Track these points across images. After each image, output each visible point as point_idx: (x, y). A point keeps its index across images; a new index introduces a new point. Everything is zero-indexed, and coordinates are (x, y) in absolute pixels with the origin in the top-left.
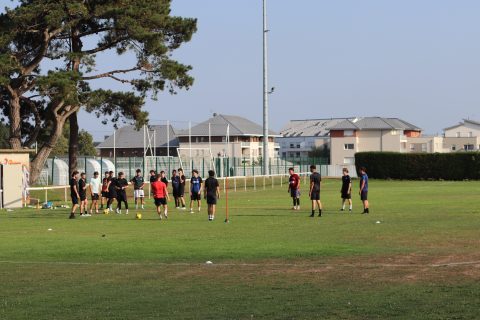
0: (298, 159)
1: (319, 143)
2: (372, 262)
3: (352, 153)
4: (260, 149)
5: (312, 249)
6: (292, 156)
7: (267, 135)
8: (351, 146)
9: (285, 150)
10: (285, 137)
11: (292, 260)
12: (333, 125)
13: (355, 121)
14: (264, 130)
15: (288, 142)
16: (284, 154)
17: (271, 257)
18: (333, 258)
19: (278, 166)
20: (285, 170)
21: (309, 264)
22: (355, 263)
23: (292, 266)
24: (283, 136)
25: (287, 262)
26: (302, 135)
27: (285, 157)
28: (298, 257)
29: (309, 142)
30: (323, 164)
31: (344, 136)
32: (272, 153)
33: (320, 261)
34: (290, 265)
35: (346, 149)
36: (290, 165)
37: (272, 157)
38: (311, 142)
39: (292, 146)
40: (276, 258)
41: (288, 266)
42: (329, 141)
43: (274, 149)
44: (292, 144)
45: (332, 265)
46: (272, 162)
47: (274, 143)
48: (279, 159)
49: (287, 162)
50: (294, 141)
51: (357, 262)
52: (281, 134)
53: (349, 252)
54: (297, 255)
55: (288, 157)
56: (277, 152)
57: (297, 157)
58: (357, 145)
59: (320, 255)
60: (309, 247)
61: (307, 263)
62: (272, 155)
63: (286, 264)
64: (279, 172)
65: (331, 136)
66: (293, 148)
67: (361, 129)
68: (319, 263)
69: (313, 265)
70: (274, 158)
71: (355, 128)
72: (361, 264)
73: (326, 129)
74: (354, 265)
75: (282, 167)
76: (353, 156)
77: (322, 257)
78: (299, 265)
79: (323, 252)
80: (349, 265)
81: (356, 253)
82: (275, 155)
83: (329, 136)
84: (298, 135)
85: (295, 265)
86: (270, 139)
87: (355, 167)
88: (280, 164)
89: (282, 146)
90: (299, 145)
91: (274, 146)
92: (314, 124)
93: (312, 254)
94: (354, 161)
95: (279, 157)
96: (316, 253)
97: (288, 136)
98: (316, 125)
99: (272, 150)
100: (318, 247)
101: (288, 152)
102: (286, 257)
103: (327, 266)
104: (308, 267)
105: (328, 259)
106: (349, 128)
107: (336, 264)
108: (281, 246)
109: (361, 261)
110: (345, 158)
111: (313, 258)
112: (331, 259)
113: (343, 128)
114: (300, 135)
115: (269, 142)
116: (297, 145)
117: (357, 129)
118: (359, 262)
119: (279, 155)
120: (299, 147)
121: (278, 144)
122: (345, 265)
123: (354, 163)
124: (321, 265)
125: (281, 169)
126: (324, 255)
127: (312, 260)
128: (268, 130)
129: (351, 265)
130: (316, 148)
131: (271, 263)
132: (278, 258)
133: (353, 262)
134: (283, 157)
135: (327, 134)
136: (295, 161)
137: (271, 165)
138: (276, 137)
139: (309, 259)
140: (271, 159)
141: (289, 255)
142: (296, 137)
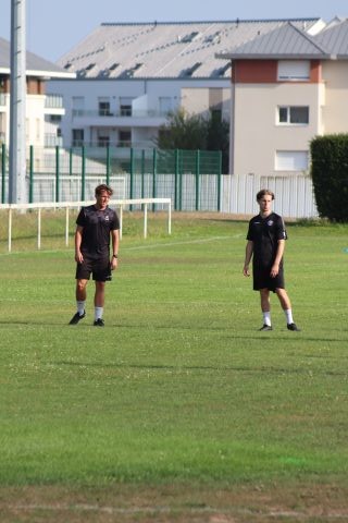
0: (124, 153)
1: (195, 103)
3: (302, 137)
5: (162, 454)
6: (103, 141)
7: (23, 71)
8: (300, 115)
9: (81, 122)
10: (81, 77)
11: (96, 493)
12: (242, 41)
13: (315, 30)
14: (13, 53)
15: (92, 95)
16: (78, 134)
17: (27, 479)
18: (235, 488)
19: (57, 174)
20: (79, 190)
21: (154, 506)
22: (308, 506)
23: (96, 512)
24: (74, 76)
25: (81, 497)
26: (137, 74)
27: (81, 145)
28: (118, 481)
29: (160, 98)
30: (205, 173)
31: (279, 79)
32: (38, 131)
33: (189, 498)
34: (91, 507)
35: (283, 124)
36: (98, 172)
37: (39, 144)
38: (168, 98)
39: (104, 108)
40: (45, 483)
41: (86, 514)
42: (226, 95)
43: (46, 116)
44: (102, 101)
45: (228, 511)
46: (38, 160)
47: (44, 97)
48: (61, 151)
49: (86, 160)
50: (113, 93)
51: (313, 503)
52: (67, 66)
53: (288, 467)
54: (114, 475)
55: (91, 144)
56: (54, 128)
57: (121, 145)
58: (320, 110)
59: (191, 476)
60: (153, 449)
61: (146, 502)
62: (38, 136)
63: (77, 506)
64: (60, 196)
65: (234, 80)
66: (109, 114)
67: (334, 57)
68: (187, 505)
69: (169, 510)
70: (46, 147)
71: (316, 52)
72: (325, 510)
73: (218, 56)
74: (305, 512)
75: (72, 178)
76: (307, 147)
77: (196, 484)
78: (122, 510)
79: (200, 466)
80: (286, 514)
81: (310, 472)
82: (46, 137)
83: (228, 79)
84: (127, 71)
85: (109, 510)
86: (34, 84)
87: (310, 182)
88: (64, 168)
89: (72, 107)
90: (129, 107)
91: (46, 107)
92: (180, 38)
93: (164, 474)
94: (310, 164)
95: (61, 144)
96: (179, 468)
97: (92, 73)
98: (187, 40)
99: (38, 120)
100: (186, 449)
101: (92, 128)
102: (79, 481)
103: (214, 514)
104: (149, 515)
105: (218, 489)
106: (295, 52)
107: (243, 507)
108: (62, 442)
109: (327, 500)
110: (278, 151)
111: (166, 485)
112: (226, 489)
113: (274, 52)
114: (132, 74)
115: (29, 92)
116: (122, 107)
117: (322, 57)
118: (319, 503)
119: (61, 139)
120: (129, 114)
121: (59, 101)
122: (272, 514)
123: (308, 172)
124: (193, 511)
125: (67, 184)
126: (203, 476)
127: (165, 494)
128: (28, 53)
129: (294, 514)
130: (185, 118)
131: (28, 501)
132: (52, 482)
133: (301, 503)
134: (74, 144)
135: (222, 72)
136: (115, 160)
137: (35, 170)
138: (53, 79)
139: (153, 489)
140: (34, 151)
141: (90, 472)
142: (119, 79)
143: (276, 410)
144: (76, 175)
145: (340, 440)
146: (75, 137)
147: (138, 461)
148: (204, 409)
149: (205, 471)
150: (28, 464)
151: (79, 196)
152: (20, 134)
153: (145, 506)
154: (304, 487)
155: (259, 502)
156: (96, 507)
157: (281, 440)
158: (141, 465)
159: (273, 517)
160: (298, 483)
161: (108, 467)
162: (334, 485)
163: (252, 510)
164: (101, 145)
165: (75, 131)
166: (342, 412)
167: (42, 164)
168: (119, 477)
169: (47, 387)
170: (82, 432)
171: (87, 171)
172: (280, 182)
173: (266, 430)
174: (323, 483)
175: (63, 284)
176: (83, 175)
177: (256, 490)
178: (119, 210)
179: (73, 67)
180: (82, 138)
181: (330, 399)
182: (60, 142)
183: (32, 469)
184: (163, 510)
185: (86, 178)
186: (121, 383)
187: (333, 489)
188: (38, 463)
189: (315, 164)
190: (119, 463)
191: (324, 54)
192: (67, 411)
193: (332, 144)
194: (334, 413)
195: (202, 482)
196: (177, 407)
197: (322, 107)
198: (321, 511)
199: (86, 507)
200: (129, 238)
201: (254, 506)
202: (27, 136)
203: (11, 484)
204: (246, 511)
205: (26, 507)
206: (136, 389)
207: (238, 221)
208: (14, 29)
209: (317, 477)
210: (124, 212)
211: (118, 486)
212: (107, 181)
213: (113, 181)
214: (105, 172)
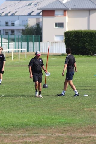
0: (13, 36)
1: (32, 22)
2: (81, 132)
3: (62, 31)
5: (26, 119)
6: (7, 33)
8: (61, 25)
11: (8, 130)
12: (45, 5)
13: (65, 2)
18: (46, 128)
21: (24, 134)
22: (66, 133)
23: (8, 136)
25: (4, 132)
26: (16, 14)
27: (1, 34)
28: (14, 127)
29: (22, 21)
30: (36, 41)
31: (55, 15)
33: (34, 131)
34: (7, 134)
35: (56, 28)
36: (6, 42)
38: (25, 21)
39: (7, 24)
41: (5, 136)
42: (41, 20)
44: (7, 22)
45: (45, 135)
49: (2, 39)
50: (9, 20)
51: (68, 132)
53: (60, 122)
54: (13, 126)
55: (3, 34)
57: (12, 34)
58: (66, 24)
59: (34, 125)
60: (23, 118)
61: (22, 133)
63: (3, 134)
65: (43, 16)
66: (8, 26)
67: (70, 9)
68: (33, 133)
69: (28, 135)
71: (65, 8)
72: (71, 134)
73: (38, 9)
74: (65, 134)
76: (63, 34)
77: (35, 127)
78: (15, 135)
79: (36, 122)
80: (60, 135)
81: (67, 123)
83: (41, 15)
84: (13, 14)
85: (12, 135)
87: (64, 44)
90: (14, 24)
92: (28, 4)
93: (27, 125)
94: (64, 39)
96: (30, 123)
97: (3, 14)
98: (29, 5)
100: (32, 118)
101: (4, 30)
102: (3, 127)
103: (40, 136)
104: (23, 136)
105: (42, 129)
106: (59, 8)
107: (48, 133)
109: (72, 131)
110: (55, 35)
111: (27, 128)
112: (44, 129)
113: (54, 8)
114: (14, 14)
116: (12, 24)
117: (67, 9)
118: (69, 132)
120: (14, 25)
122: (57, 135)
123: (64, 41)
124: (35, 135)
126: (37, 125)
127: (27, 130)
129: (63, 135)
130: (29, 26)
133: (64, 132)
135: (39, 14)
136: (10, 38)
139: (24, 129)
141: (6, 125)
142: (11, 16)
143: (57, 107)
145: (75, 114)
147: (19, 121)
148: (37, 106)
149: (38, 124)
153: (21, 134)
154: (65, 127)
155: (53, 132)
157: (58, 115)
158: (20, 122)
159: (57, 136)
160: (64, 127)
161: (11, 123)
162: (73, 127)
163: (51, 134)
164: (6, 34)
166: (75, 107)
168: (14, 126)
170: (3, 114)
171: (3, 41)
172: (56, 44)
173: (54, 112)
174: (70, 126)
177: (52, 128)
178: (12, 52)
180: (1, 32)
181: (72, 103)
184: (26, 135)
185: (2, 43)
186: (14, 100)
187: (73, 128)
189: (66, 39)
190: (14, 122)
191: (67, 8)
193: (70, 33)
194: (73, 107)
195: (37, 127)
196: (30, 106)
197: (67, 23)
198: (70, 134)
199: (5, 134)
200: (15, 60)
201: (51, 133)
204: (49, 135)
206: (18, 101)
207: (45, 55)
209: (69, 125)
210: (13, 53)
211: (14, 128)
212: (8, 44)
213: (10, 44)
214: (8, 42)
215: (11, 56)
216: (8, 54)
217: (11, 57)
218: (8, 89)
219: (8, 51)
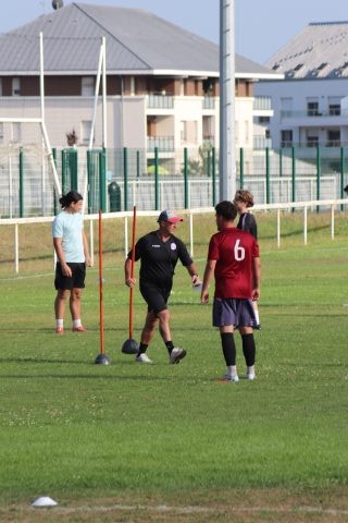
0: (334, 153)
4: (206, 118)
6: (312, 141)
7: (232, 74)
9: (290, 123)
10: (289, 78)
14: (222, 57)
15: (301, 95)
16: (287, 135)
17: (249, 481)
19: (267, 176)
20: (290, 191)
23: (320, 514)
24: (282, 77)
25: (304, 499)
26: (345, 73)
27: (290, 145)
28: (340, 483)
32: (247, 133)
34: (315, 509)
36: (308, 172)
37: (248, 146)
39: (313, 108)
40: (267, 486)
41: (309, 515)
43: (255, 118)
44: (311, 101)
46: (247, 163)
47: (252, 99)
48: (271, 153)
49: (297, 162)
50: (322, 93)
52: (275, 67)
54: (336, 477)
55: (300, 144)
56: (262, 130)
57: (330, 145)
62: (247, 138)
63: (300, 509)
64: (271, 198)
66: (317, 114)
70: (255, 149)
75: (282, 179)
78: (346, 512)
82: (255, 140)
84: (335, 70)
85: (333, 512)
86: (242, 86)
88: (274, 170)
89: (280, 108)
90: (339, 106)
91: (254, 109)
95: (270, 146)
97: (300, 74)
99: (247, 122)
101: (300, 128)
102: (301, 483)
108: (283, 445)
114: (340, 73)
115: (237, 95)
116: (331, 107)
119: (270, 140)
120: (338, 113)
121: (268, 102)
125: (277, 186)
128: (237, 56)
131: (251, 504)
132: (275, 485)
134: (283, 145)
136: (325, 160)
137: (245, 172)
138: (261, 81)
140: (244, 154)
141: (311, 474)
142: (327, 78)
144: (287, 176)
146: (283, 139)
150: (249, 467)
151: (290, 197)
152: (230, 137)
156: (320, 509)
161: (330, 469)
164: (310, 145)
165: (283, 133)
167: (251, 166)
168: (341, 478)
169: (265, 389)
170: (302, 435)
171: (297, 172)
175: (277, 285)
176: (293, 176)
178: (330, 210)
179: (281, 67)
180: (291, 139)
182: (269, 143)
183: (253, 472)
185: (297, 179)
188: (259, 466)
190: (341, 465)
192: (285, 413)
199: (310, 509)
200: (341, 239)
202: (236, 139)
203: (233, 486)
205: (249, 510)
208: (223, 32)
210: (336, 212)
211: (341, 488)
212: (318, 181)
213: (323, 181)
214: (316, 172)
215: (328, 223)
216: (318, 218)
217: (329, 226)
218: (317, 344)
219: (318, 207)
